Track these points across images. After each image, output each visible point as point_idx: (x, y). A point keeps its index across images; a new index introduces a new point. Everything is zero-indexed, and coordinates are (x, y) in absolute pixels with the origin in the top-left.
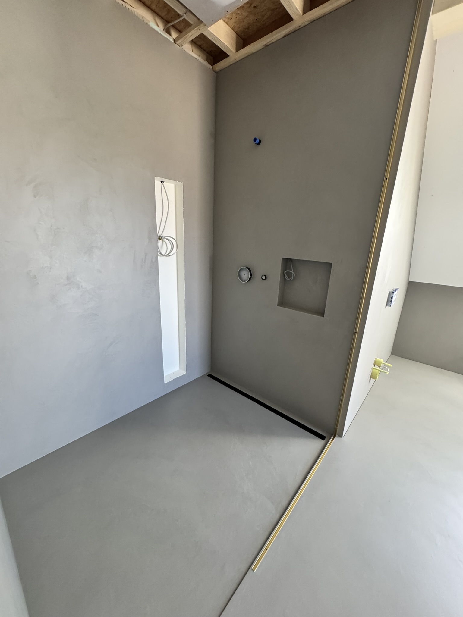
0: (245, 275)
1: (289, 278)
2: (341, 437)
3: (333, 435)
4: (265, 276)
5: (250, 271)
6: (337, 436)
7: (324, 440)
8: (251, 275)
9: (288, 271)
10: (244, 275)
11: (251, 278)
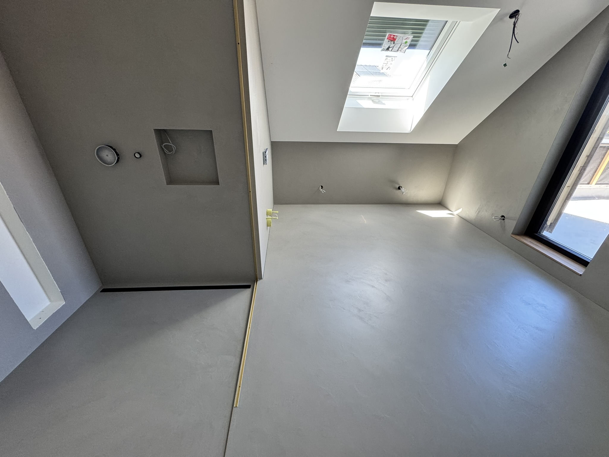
0: (109, 156)
1: (170, 152)
2: (262, 279)
3: (256, 281)
4: (139, 153)
5: (114, 150)
6: (258, 280)
7: (250, 288)
8: (118, 155)
9: (166, 144)
10: (107, 156)
11: (118, 158)
